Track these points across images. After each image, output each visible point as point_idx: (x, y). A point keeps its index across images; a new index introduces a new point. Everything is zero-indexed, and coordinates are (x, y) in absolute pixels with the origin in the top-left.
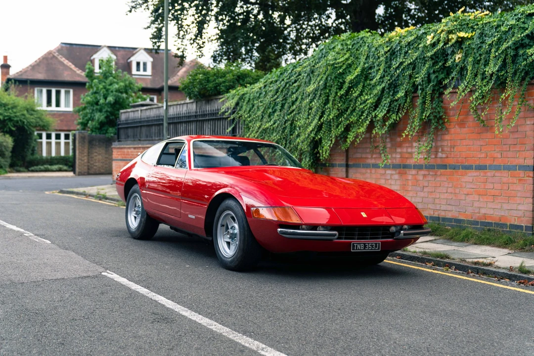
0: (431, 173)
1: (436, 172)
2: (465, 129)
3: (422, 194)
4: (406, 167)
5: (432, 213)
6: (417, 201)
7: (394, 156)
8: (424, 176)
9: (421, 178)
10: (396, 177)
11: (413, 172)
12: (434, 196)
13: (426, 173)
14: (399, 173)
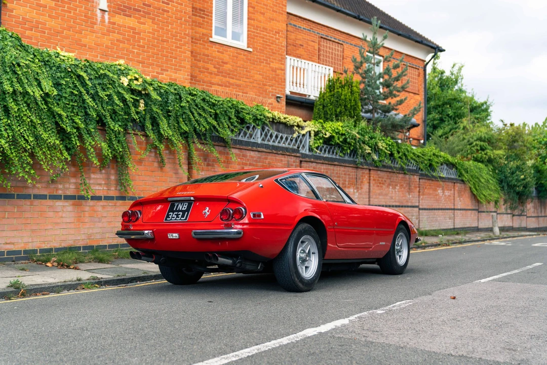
0: (110, 204)
1: (116, 203)
2: (141, 167)
3: (100, 225)
4: (82, 198)
5: (111, 241)
6: (94, 232)
7: (67, 186)
8: (103, 207)
9: (100, 209)
10: (70, 208)
11: (91, 203)
12: (113, 226)
13: (105, 204)
14: (73, 205)
